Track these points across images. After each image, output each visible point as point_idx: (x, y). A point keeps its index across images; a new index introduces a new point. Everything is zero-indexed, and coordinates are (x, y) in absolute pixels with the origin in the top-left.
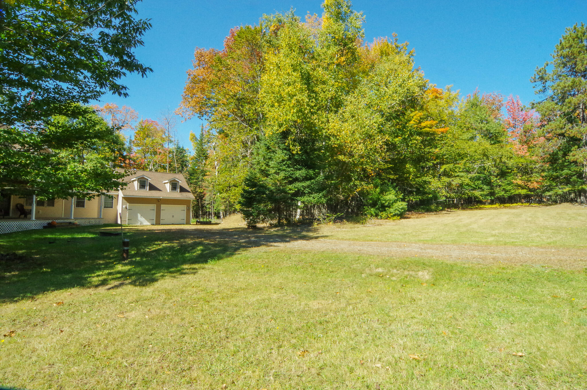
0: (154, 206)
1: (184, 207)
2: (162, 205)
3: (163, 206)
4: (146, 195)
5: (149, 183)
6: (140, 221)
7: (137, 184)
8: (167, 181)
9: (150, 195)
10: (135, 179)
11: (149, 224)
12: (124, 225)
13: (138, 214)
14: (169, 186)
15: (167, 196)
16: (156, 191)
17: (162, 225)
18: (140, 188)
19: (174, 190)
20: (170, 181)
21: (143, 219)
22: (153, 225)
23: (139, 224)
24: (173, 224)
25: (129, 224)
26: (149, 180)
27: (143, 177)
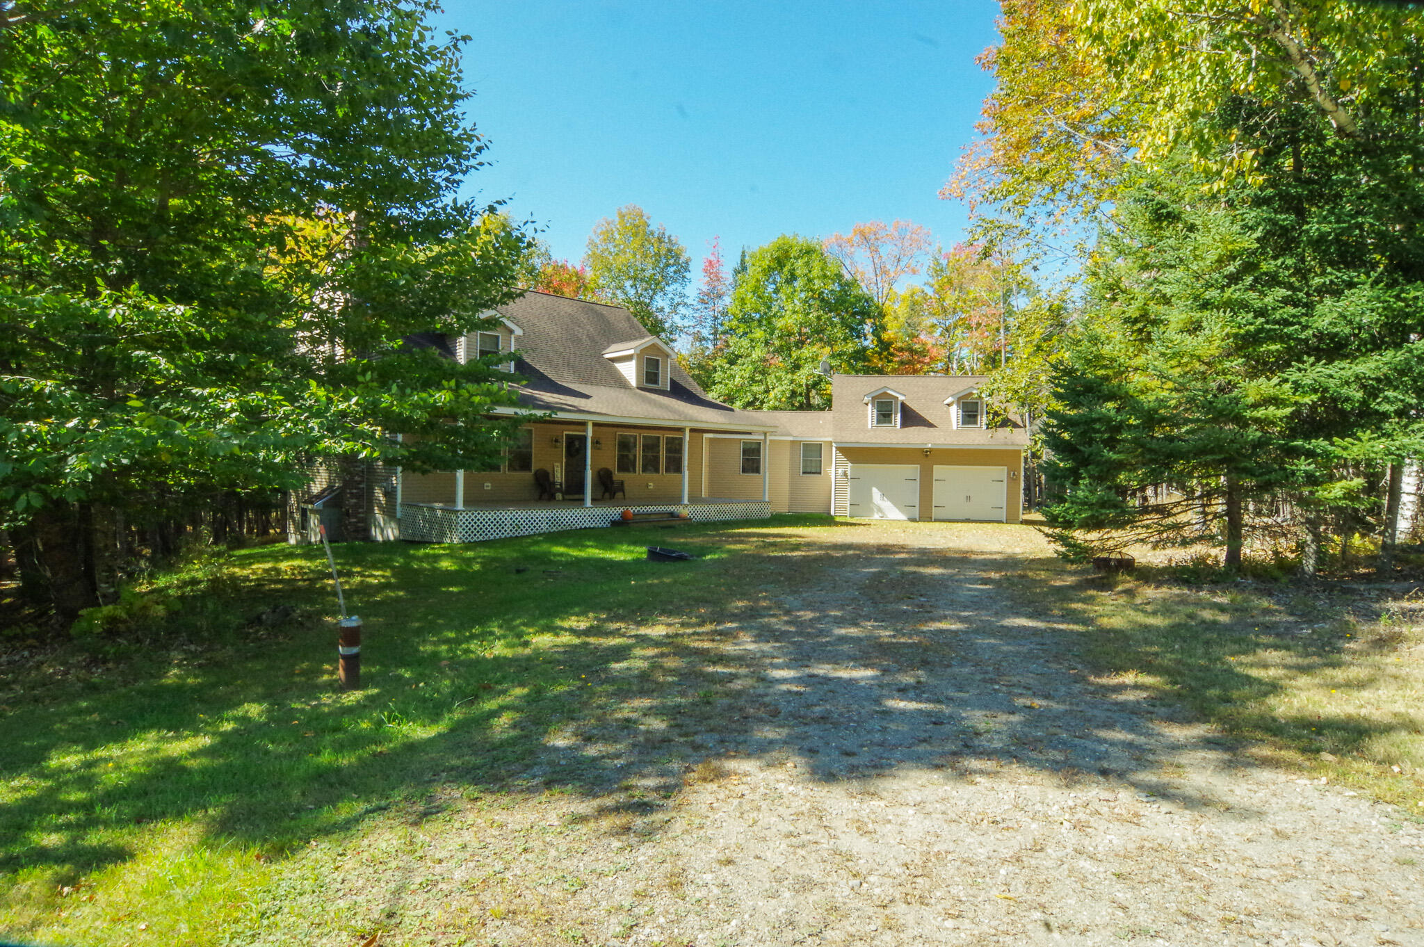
0: (913, 470)
1: (1001, 472)
2: (934, 466)
3: (939, 470)
4: (895, 441)
5: (903, 405)
6: (880, 510)
7: (870, 412)
8: (950, 400)
9: (905, 441)
10: (866, 399)
11: (903, 517)
12: (838, 519)
13: (875, 490)
14: (955, 413)
15: (949, 441)
16: (922, 428)
17: (936, 520)
18: (879, 422)
19: (969, 423)
20: (959, 399)
21: (886, 505)
22: (913, 520)
23: (876, 516)
24: (968, 521)
25: (851, 517)
26: (901, 398)
27: (885, 393)
